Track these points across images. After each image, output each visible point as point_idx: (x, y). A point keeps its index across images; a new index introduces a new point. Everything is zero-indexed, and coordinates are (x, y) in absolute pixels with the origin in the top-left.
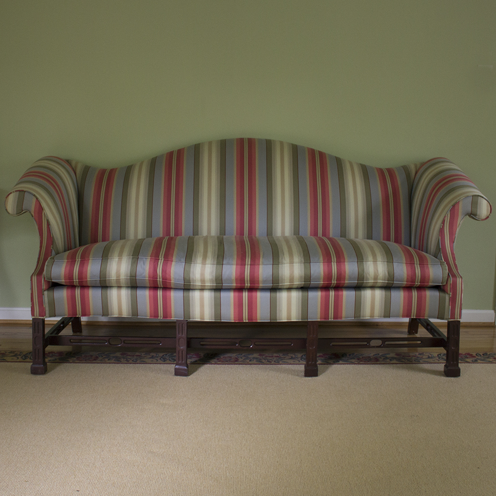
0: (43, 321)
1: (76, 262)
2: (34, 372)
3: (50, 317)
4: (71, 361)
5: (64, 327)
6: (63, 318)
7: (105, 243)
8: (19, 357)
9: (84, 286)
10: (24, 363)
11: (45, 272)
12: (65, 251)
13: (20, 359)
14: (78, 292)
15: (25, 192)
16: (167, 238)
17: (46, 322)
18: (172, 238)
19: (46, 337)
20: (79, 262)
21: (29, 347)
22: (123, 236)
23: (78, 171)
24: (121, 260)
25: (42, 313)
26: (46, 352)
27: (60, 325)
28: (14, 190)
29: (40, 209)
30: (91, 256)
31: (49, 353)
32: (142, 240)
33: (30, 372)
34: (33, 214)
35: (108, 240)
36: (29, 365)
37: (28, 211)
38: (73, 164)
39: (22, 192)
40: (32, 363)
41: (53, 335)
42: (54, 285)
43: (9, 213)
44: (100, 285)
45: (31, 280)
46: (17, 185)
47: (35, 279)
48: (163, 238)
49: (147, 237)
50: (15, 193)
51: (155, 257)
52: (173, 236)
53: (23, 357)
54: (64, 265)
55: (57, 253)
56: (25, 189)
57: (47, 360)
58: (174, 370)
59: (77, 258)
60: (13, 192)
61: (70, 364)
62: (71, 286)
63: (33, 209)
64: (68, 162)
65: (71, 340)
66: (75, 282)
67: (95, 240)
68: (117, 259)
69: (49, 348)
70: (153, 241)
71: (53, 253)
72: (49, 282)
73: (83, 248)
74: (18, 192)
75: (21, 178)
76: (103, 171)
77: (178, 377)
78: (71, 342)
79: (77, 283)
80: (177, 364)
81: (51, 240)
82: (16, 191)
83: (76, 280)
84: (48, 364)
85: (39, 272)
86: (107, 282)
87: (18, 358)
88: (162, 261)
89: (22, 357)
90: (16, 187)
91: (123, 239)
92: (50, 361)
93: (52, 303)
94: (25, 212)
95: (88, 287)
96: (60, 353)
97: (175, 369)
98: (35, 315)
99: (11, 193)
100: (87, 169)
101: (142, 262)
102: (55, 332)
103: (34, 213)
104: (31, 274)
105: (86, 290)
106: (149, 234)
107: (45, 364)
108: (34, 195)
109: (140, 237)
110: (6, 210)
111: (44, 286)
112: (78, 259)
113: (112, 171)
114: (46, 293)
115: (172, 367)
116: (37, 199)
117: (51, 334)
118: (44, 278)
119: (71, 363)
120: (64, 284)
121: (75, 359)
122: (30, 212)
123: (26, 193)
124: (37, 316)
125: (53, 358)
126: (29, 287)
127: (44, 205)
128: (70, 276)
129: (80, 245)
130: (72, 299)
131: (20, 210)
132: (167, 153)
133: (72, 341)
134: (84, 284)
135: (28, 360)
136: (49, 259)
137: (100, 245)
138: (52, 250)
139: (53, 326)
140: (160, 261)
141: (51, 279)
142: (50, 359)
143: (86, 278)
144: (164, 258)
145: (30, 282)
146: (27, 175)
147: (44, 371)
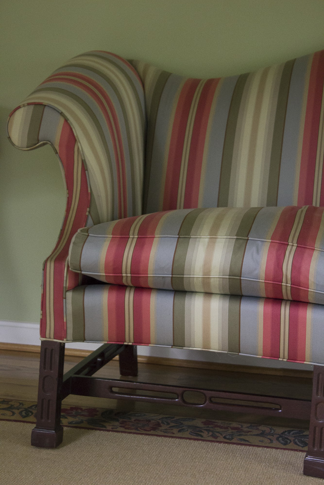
0: (62, 347)
1: (130, 240)
2: (38, 442)
3: (75, 340)
4: (109, 428)
5: (102, 364)
6: (105, 344)
7: (189, 210)
8: (16, 411)
9: (141, 287)
10: (22, 424)
11: (69, 257)
12: (113, 219)
13: (17, 417)
14: (129, 297)
15: (45, 106)
16: (305, 208)
17: (66, 352)
18: (315, 208)
19: (65, 379)
20: (135, 240)
21: (32, 395)
22: (223, 200)
23: (150, 79)
24: (215, 242)
25: (60, 331)
26: (63, 407)
27: (95, 359)
28: (26, 102)
29: (71, 140)
30: (157, 231)
31: (72, 409)
32: (257, 210)
33: (30, 444)
34: (57, 148)
35: (196, 206)
36: (29, 429)
37: (47, 142)
38: (141, 68)
39: (39, 107)
40: (35, 425)
41: (81, 376)
42: (86, 282)
43: (13, 144)
44: (171, 288)
45: (45, 269)
46: (33, 93)
47: (51, 267)
48: (299, 208)
49: (268, 205)
50: (26, 108)
51: (281, 240)
52: (318, 205)
53: (24, 413)
54: (106, 245)
55: (98, 221)
56: (45, 102)
57: (64, 421)
58: (302, 465)
59: (131, 232)
60: (24, 106)
61: (107, 433)
62: (118, 286)
63: (57, 141)
64: (132, 63)
65: (111, 388)
66: (124, 279)
67: (171, 205)
68: (207, 240)
69: (72, 400)
70: (278, 211)
71: (90, 221)
72: (77, 275)
73: (145, 216)
74: (32, 107)
75: (44, 83)
76: (193, 84)
77: (311, 478)
78: (112, 392)
79: (129, 279)
80: (309, 453)
81: (87, 197)
82: (29, 104)
83: (126, 274)
84: (65, 429)
85: (60, 256)
86: (185, 282)
87: (14, 414)
88: (294, 248)
89: (20, 413)
90: (34, 96)
91: (222, 206)
92: (71, 425)
93: (80, 316)
94: (44, 144)
95: (149, 289)
96: (92, 411)
97: (306, 462)
98: (47, 335)
99: (19, 107)
100: (164, 78)
101: (254, 249)
102: (86, 370)
103: (60, 146)
104: (45, 258)
105: (144, 296)
106: (272, 198)
107: (59, 428)
108: (61, 114)
109: (255, 203)
110: (9, 138)
111: (67, 282)
112: (133, 235)
113: (210, 84)
114: (69, 295)
115: (299, 458)
116: (66, 120)
117: (79, 372)
118: (68, 267)
119: (109, 431)
120: (104, 280)
121: (117, 423)
122: (52, 145)
123: (46, 109)
124: (50, 337)
125: (77, 419)
126: (40, 282)
127: (78, 132)
128: (116, 266)
129: (143, 213)
130: (118, 312)
131: (35, 141)
132: (316, 54)
133: (114, 389)
134: (143, 285)
135: (32, 418)
136: (79, 231)
137: (181, 213)
138: (88, 216)
139: (81, 360)
140: (289, 248)
141: (81, 271)
142: (70, 419)
143: (146, 272)
144: (297, 243)
145: (41, 271)
146: (53, 78)
147: (57, 442)
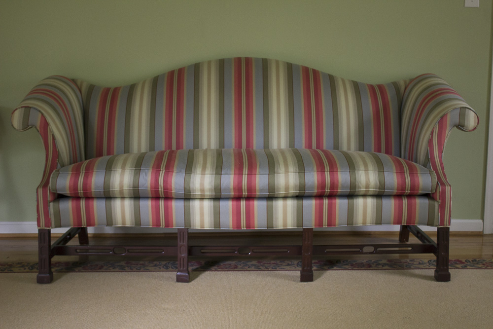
0: (49, 231)
1: (81, 174)
2: (40, 281)
3: (56, 227)
4: (77, 271)
5: (70, 239)
6: (71, 228)
7: (110, 156)
8: (27, 268)
9: (88, 197)
10: (30, 273)
11: (50, 185)
12: (71, 164)
13: (27, 270)
14: (83, 203)
15: (30, 108)
16: (168, 151)
17: (52, 235)
18: (173, 151)
19: (52, 248)
20: (84, 174)
21: (35, 259)
22: (127, 150)
23: (84, 89)
24: (124, 172)
25: (48, 224)
26: (52, 263)
27: (66, 236)
28: (20, 106)
29: (45, 125)
30: (95, 168)
31: (56, 263)
32: (145, 153)
33: (36, 281)
34: (39, 129)
35: (113, 154)
36: (35, 275)
37: (33, 126)
38: (79, 83)
39: (27, 108)
40: (37, 273)
41: (60, 245)
42: (60, 197)
43: (15, 129)
44: (103, 196)
45: (37, 192)
46: (23, 101)
47: (41, 191)
48: (165, 151)
49: (150, 151)
50: (21, 109)
51: (157, 168)
52: (175, 149)
53: (30, 268)
54: (69, 177)
55: (63, 166)
56: (30, 106)
57: (53, 270)
58: (175, 278)
59: (81, 170)
60: (19, 108)
61: (76, 273)
62: (76, 198)
63: (38, 124)
64: (74, 81)
65: (76, 250)
66: (79, 194)
67: (100, 154)
68: (120, 171)
69: (56, 259)
70: (155, 154)
71: (59, 165)
72: (54, 193)
73: (87, 161)
74: (24, 108)
75: (27, 96)
76: (107, 90)
77: (180, 283)
78: (77, 252)
79: (82, 194)
80: (178, 271)
81: (56, 154)
82: (22, 107)
83: (81, 191)
84: (54, 273)
85: (45, 184)
86: (111, 192)
87: (25, 269)
88: (164, 172)
89: (29, 268)
90: (23, 103)
91: (127, 153)
92: (57, 271)
93: (58, 214)
94: (31, 127)
95: (92, 198)
96: (67, 264)
97: (177, 276)
98: (41, 226)
99: (17, 109)
100: (92, 88)
101: (144, 174)
102: (62, 243)
103: (40, 128)
104: (37, 186)
105: (90, 202)
106: (152, 147)
107: (51, 273)
108: (40, 111)
109: (143, 150)
110: (12, 125)
111: (49, 198)
112: (83, 171)
113: (116, 90)
114: (51, 204)
115: (174, 275)
116: (42, 114)
117: (58, 244)
118: (50, 190)
119: (77, 272)
120: (69, 195)
121: (80, 268)
122: (36, 128)
123: (31, 110)
124: (43, 226)
125: (59, 268)
126: (35, 199)
127: (49, 120)
128: (75, 187)
129: (86, 159)
130: (77, 211)
131: (26, 126)
132: (169, 73)
133: (78, 251)
134: (89, 196)
135: (35, 270)
136: (54, 171)
137: (105, 158)
138: (57, 163)
139: (58, 239)
140: (161, 172)
141: (56, 191)
142: (56, 268)
143: (90, 189)
144: (165, 169)
145: (35, 194)
146: (33, 92)
147: (50, 280)
